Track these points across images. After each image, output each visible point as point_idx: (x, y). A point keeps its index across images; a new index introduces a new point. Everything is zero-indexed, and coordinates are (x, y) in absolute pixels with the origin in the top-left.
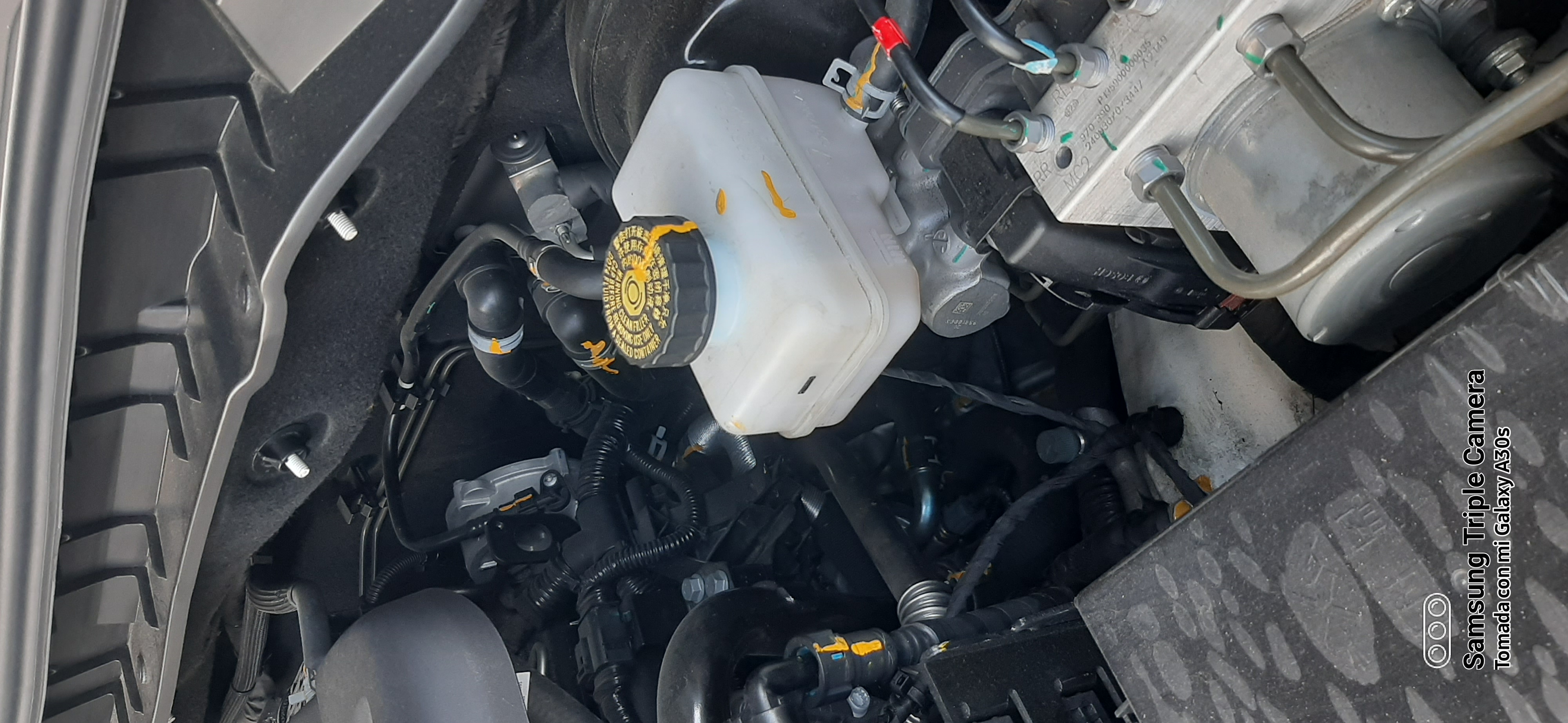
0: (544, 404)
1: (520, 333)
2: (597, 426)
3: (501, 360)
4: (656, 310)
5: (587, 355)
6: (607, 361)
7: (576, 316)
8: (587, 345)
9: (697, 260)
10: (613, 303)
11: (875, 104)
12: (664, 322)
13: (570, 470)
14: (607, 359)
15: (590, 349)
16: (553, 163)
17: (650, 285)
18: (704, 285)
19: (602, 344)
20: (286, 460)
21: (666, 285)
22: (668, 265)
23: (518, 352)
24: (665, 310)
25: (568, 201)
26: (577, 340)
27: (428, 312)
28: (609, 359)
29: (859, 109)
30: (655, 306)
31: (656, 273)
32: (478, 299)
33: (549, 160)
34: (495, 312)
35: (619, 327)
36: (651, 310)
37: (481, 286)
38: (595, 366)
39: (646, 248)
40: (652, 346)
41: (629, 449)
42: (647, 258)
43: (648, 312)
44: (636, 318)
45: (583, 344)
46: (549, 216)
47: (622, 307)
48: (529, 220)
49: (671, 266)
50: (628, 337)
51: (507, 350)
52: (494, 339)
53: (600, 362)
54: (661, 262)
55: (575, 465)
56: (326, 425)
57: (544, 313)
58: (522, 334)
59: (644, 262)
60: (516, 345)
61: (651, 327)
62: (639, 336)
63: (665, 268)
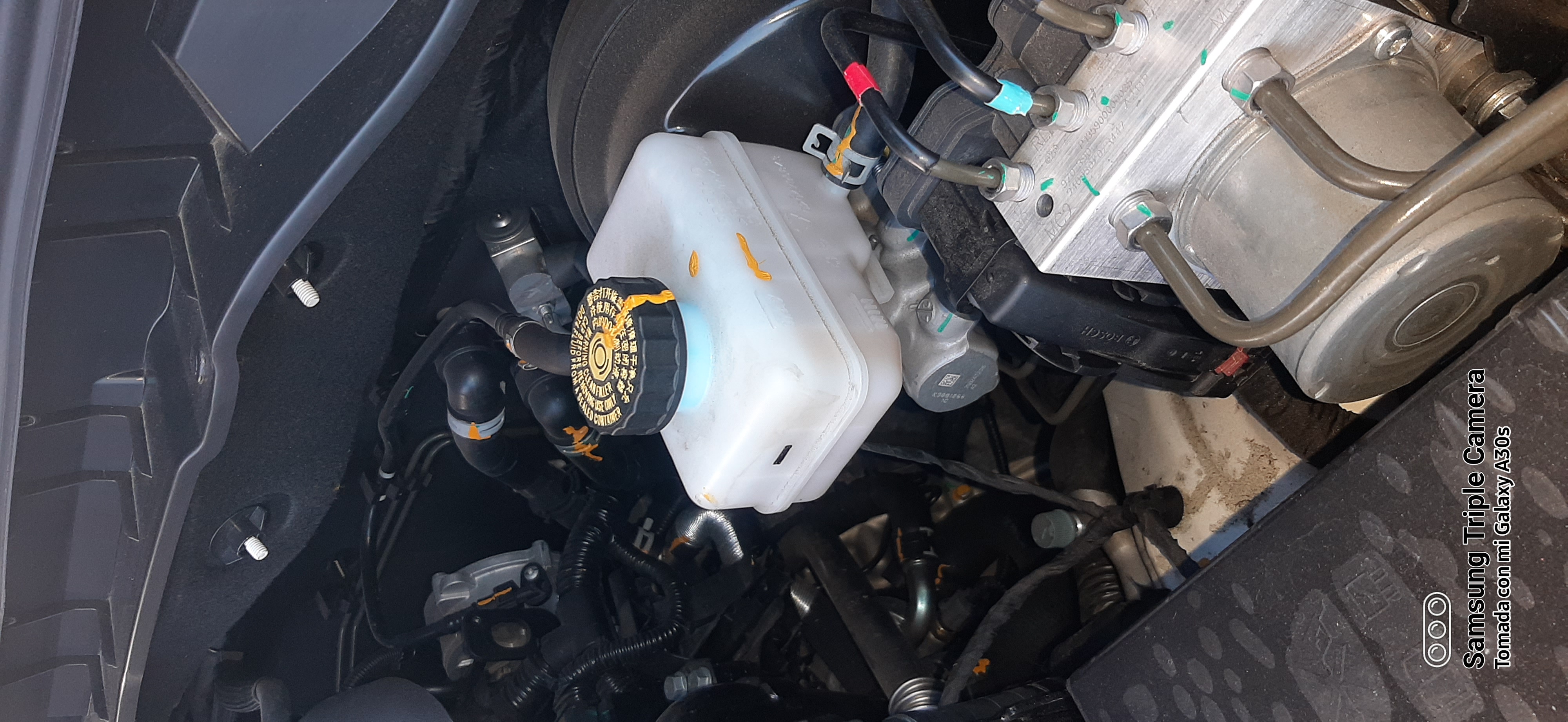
0: (526, 493)
1: (501, 418)
2: (581, 516)
5: (569, 440)
13: (552, 562)
14: (590, 446)
16: (536, 242)
25: (551, 281)
28: (592, 445)
32: (458, 381)
33: (533, 239)
38: (576, 452)
41: (613, 540)
45: (565, 429)
46: (531, 295)
48: (511, 300)
52: (473, 423)
53: (583, 448)
55: (557, 557)
57: (526, 398)
58: (503, 419)
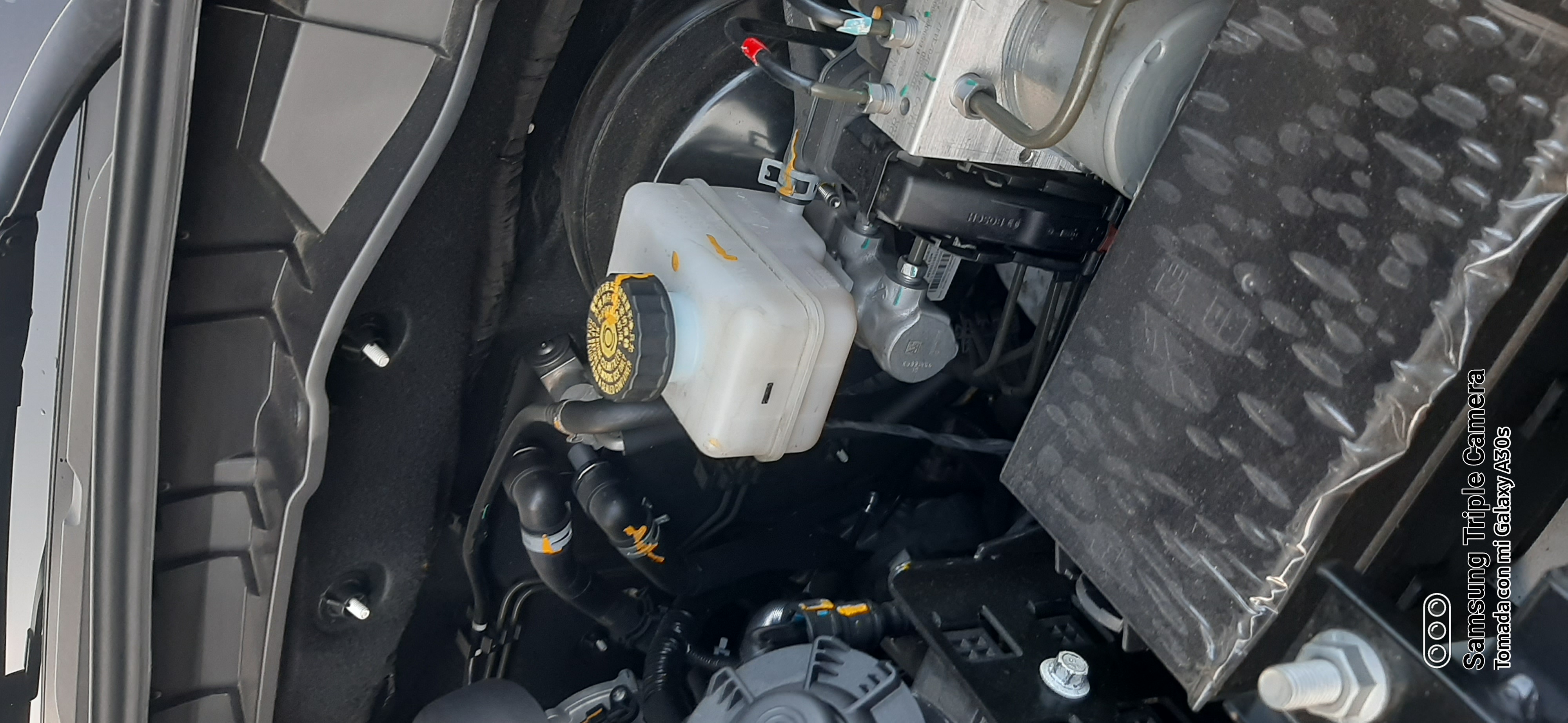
3: (554, 558)
4: (626, 341)
6: (651, 547)
8: (629, 530)
9: (653, 293)
10: (596, 358)
11: (801, 187)
12: (632, 347)
15: (632, 536)
17: (619, 323)
18: (661, 311)
19: (643, 529)
20: (348, 605)
21: (630, 315)
22: (629, 299)
23: (569, 548)
24: (632, 335)
26: (620, 526)
27: (483, 517)
29: (790, 194)
30: (625, 337)
31: (622, 310)
34: (544, 509)
35: (603, 374)
36: (622, 342)
37: (528, 488)
39: (613, 295)
40: (627, 373)
42: (615, 304)
43: (620, 346)
44: (613, 357)
47: (603, 356)
49: (632, 298)
50: (609, 378)
51: (558, 548)
54: (624, 298)
56: (383, 579)
59: (613, 307)
60: (568, 541)
61: (624, 357)
62: (617, 371)
63: (627, 302)
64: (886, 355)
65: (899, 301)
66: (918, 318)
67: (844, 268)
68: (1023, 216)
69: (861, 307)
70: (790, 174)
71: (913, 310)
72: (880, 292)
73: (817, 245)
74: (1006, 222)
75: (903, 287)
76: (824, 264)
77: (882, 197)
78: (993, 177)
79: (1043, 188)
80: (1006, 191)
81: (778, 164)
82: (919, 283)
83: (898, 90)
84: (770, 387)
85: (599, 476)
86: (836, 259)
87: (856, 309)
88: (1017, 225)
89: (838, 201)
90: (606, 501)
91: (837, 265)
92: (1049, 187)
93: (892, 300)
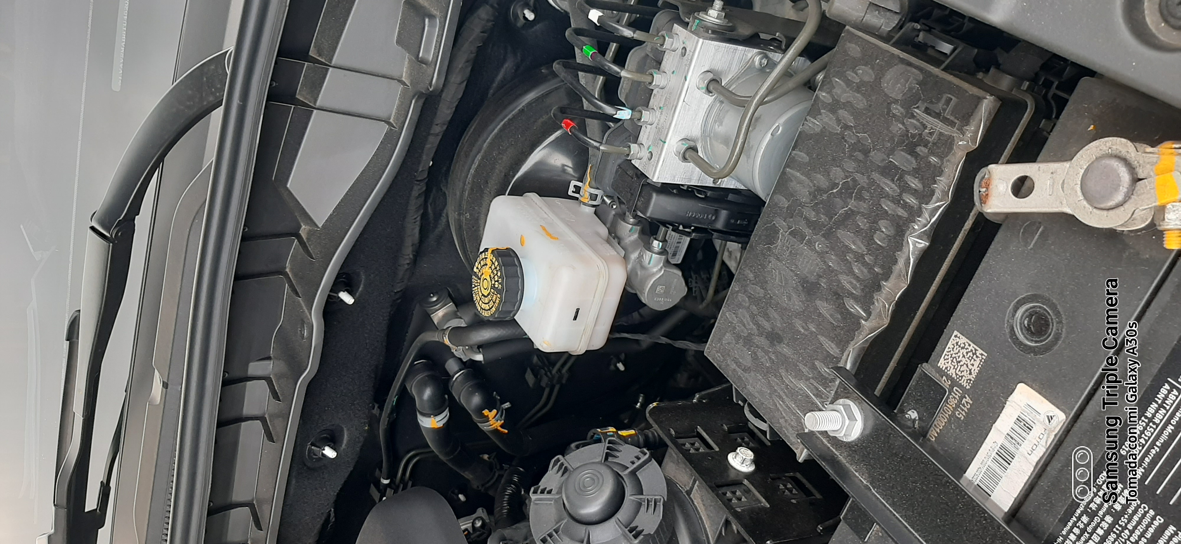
3: (437, 432)
4: (497, 283)
6: (500, 423)
7: (477, 394)
8: (486, 412)
9: (511, 257)
11: (593, 197)
12: (500, 287)
15: (488, 416)
17: (492, 274)
18: (516, 266)
19: (495, 411)
21: (498, 269)
22: (497, 261)
23: (447, 425)
24: (500, 280)
26: (479, 411)
27: (394, 405)
29: (586, 201)
34: (431, 399)
35: (482, 305)
37: (422, 386)
39: (487, 260)
42: (489, 264)
43: (493, 287)
47: (482, 294)
49: (499, 260)
50: (486, 307)
51: (440, 425)
54: (494, 261)
56: (343, 434)
60: (446, 419)
61: (495, 293)
63: (496, 263)
64: (644, 293)
65: (651, 262)
66: (663, 272)
67: (619, 244)
68: (716, 213)
69: (630, 266)
70: (587, 190)
71: (659, 267)
72: (640, 257)
73: (603, 231)
74: (707, 216)
75: (653, 254)
76: (608, 241)
77: (639, 203)
78: (699, 192)
79: (727, 198)
80: (706, 199)
81: (579, 184)
82: (663, 252)
83: (646, 146)
84: (578, 311)
85: (467, 377)
86: (614, 239)
87: (626, 268)
88: (714, 218)
89: (614, 205)
90: (471, 394)
91: (615, 242)
92: (731, 197)
93: (647, 261)
